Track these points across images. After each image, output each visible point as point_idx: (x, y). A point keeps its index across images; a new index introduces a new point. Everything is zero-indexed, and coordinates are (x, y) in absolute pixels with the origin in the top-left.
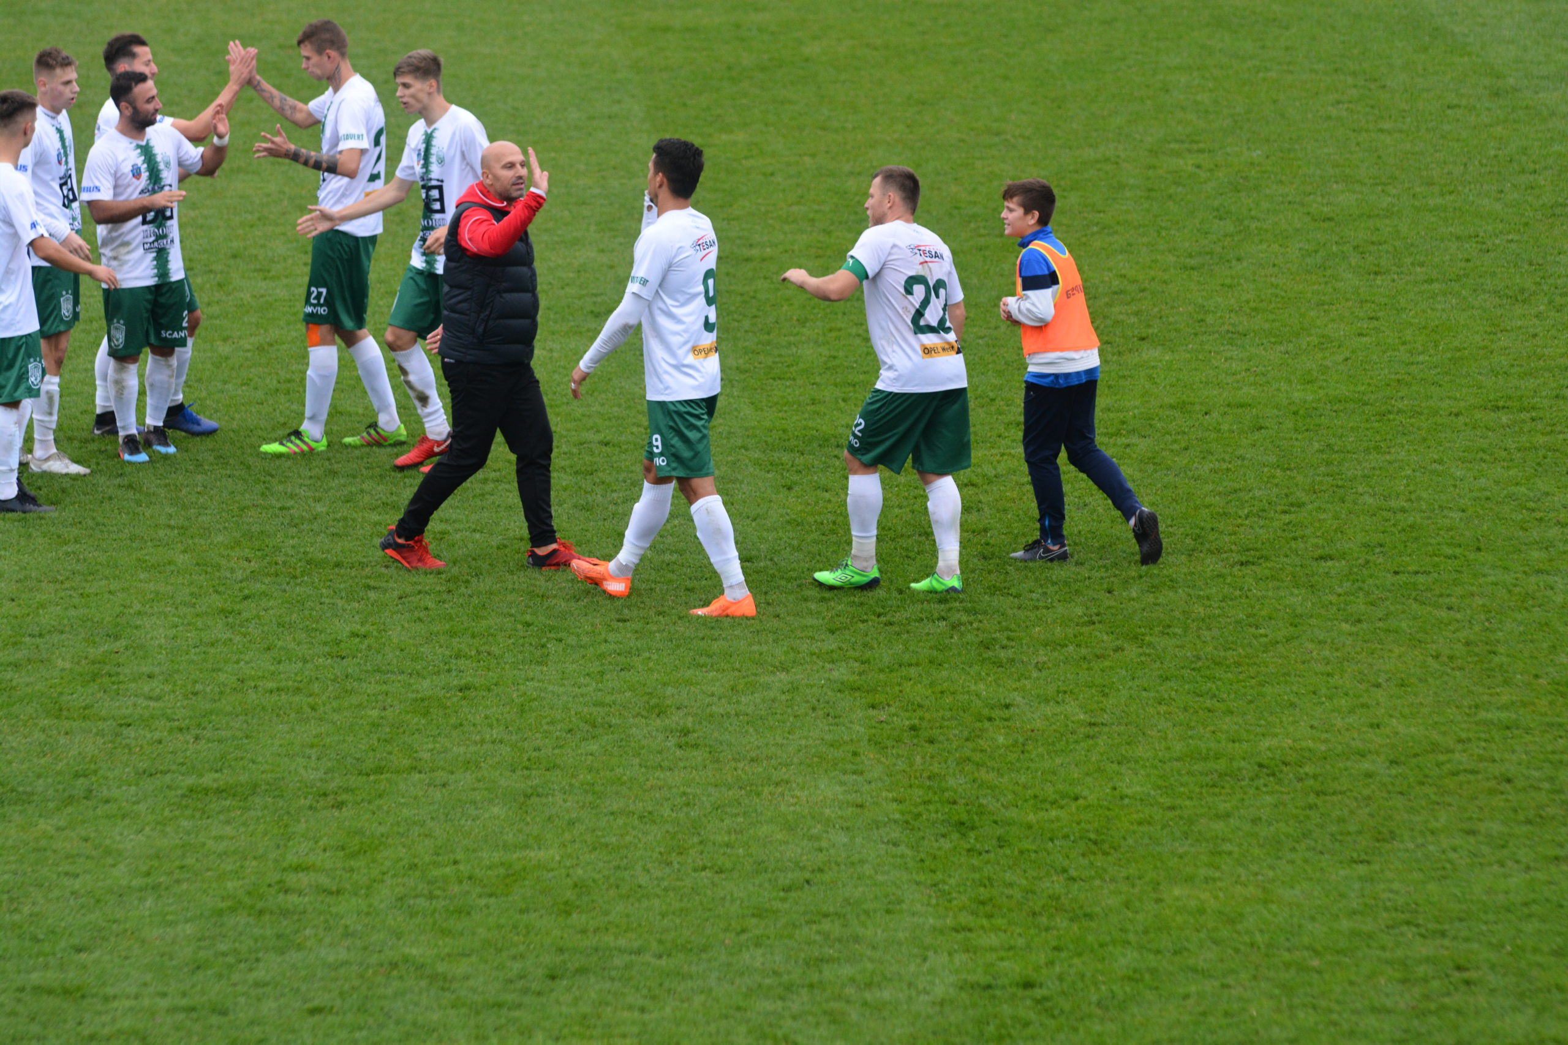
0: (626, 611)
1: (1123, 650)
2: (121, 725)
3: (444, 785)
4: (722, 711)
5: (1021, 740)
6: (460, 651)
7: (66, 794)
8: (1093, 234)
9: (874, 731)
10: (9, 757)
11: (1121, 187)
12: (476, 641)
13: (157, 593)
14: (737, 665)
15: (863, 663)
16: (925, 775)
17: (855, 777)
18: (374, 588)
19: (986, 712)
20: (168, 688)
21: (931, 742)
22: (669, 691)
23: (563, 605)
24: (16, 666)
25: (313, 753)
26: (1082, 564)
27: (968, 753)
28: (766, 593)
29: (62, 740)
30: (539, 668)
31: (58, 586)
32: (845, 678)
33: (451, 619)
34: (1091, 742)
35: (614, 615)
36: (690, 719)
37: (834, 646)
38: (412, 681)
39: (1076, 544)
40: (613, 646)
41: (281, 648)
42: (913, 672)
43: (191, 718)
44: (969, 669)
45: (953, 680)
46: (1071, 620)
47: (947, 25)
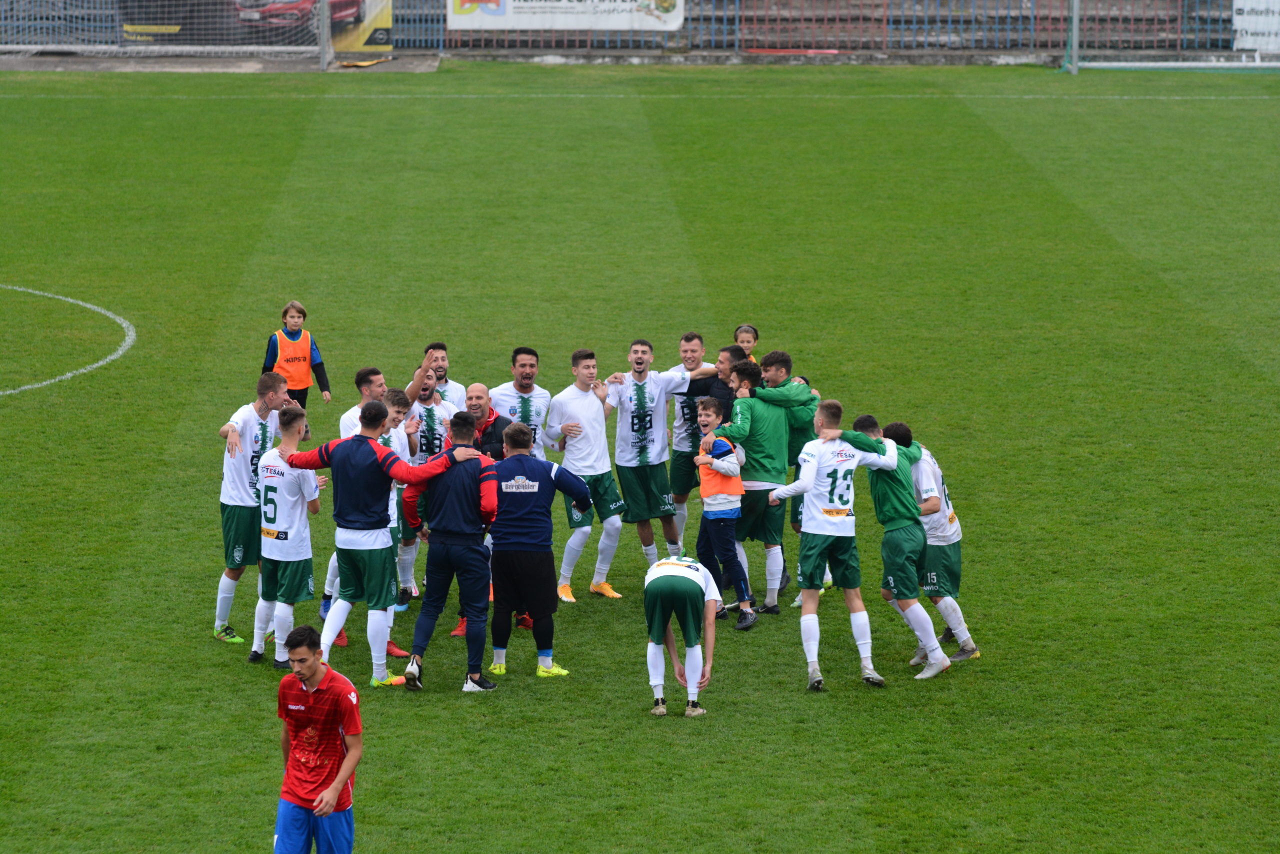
0: (723, 755)
1: (1039, 789)
2: (402, 829)
4: (783, 827)
5: (974, 851)
6: (617, 781)
8: (1024, 499)
9: (879, 843)
11: (1043, 467)
12: (627, 775)
13: (426, 738)
14: (793, 795)
15: (873, 795)
18: (564, 737)
19: (951, 831)
20: (432, 803)
21: (917, 851)
22: (750, 812)
23: (683, 750)
26: (1014, 729)
28: (812, 745)
29: (365, 838)
30: (667, 795)
32: (862, 806)
33: (612, 759)
35: (715, 759)
36: (763, 832)
37: (855, 783)
38: (587, 802)
39: (1010, 714)
40: (714, 781)
41: (505, 777)
42: (905, 802)
43: (446, 825)
44: (941, 801)
45: (931, 808)
46: (1007, 768)
47: (933, 353)
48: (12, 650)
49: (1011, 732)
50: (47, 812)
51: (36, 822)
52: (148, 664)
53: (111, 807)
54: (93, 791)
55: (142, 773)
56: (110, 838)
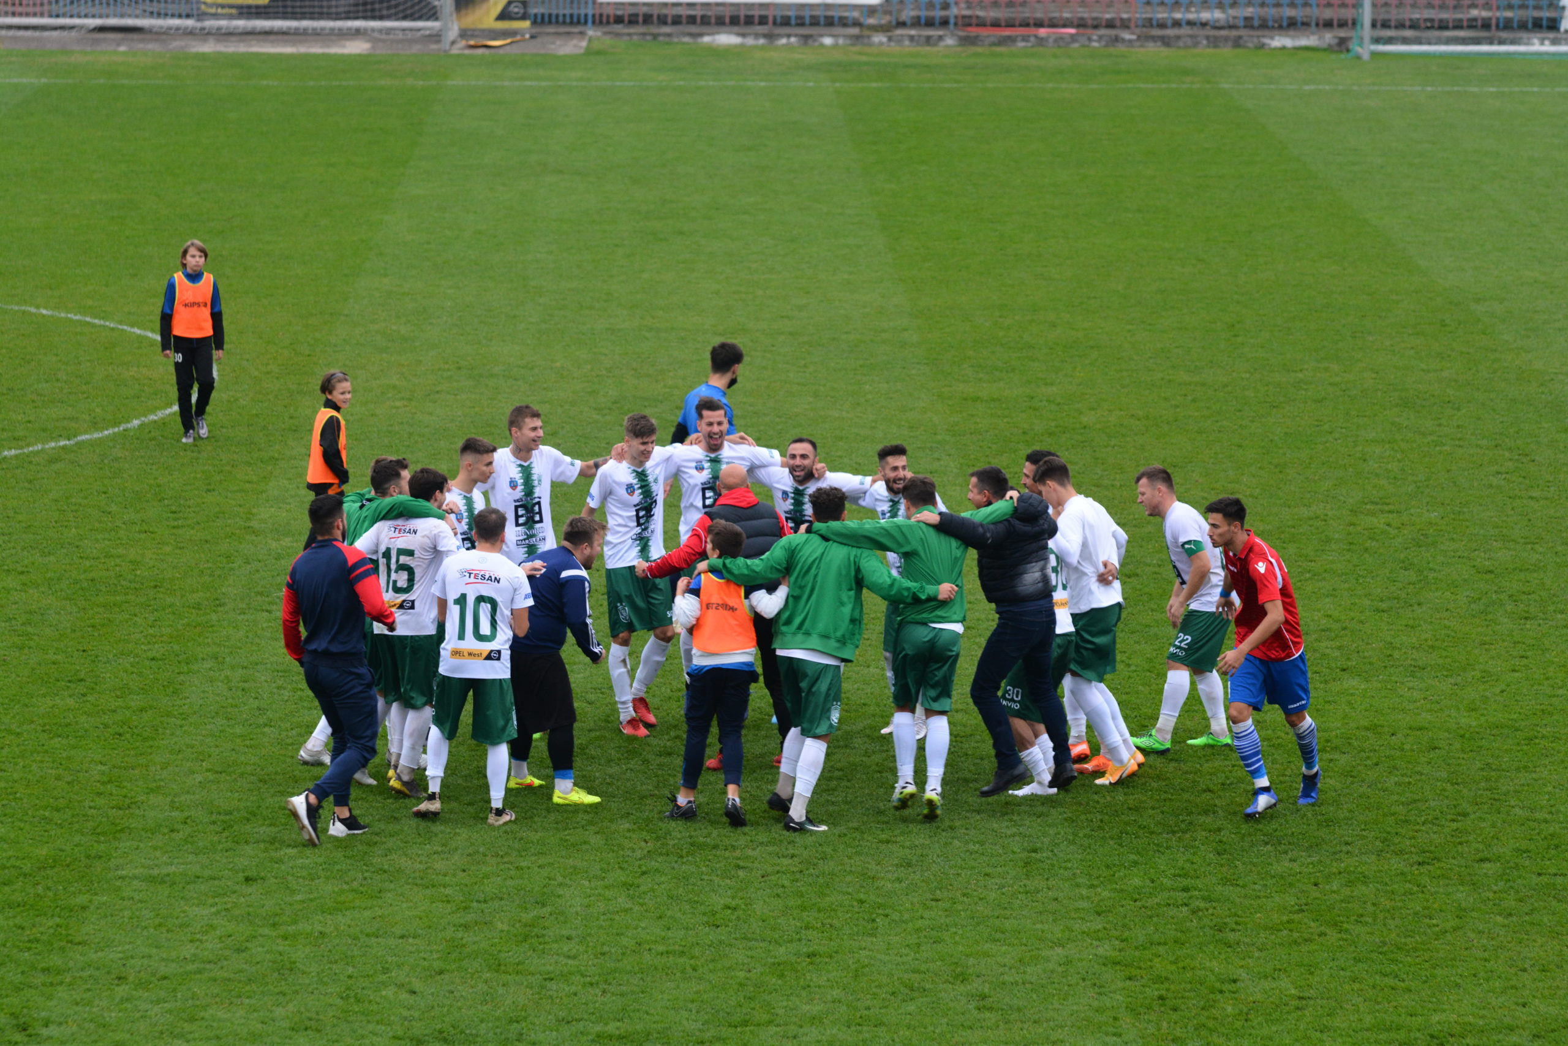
0: (938, 892)
1: (1326, 935)
2: (545, 980)
3: (795, 1037)
4: (1012, 980)
5: (1245, 1010)
6: (808, 923)
7: (503, 1037)
8: (1306, 580)
9: (1130, 999)
10: (459, 1004)
11: (1328, 540)
12: (821, 915)
13: (575, 868)
14: (1024, 941)
15: (1122, 941)
16: (1170, 1038)
17: (1115, 1038)
18: (743, 868)
19: (1218, 985)
20: (582, 949)
21: (1175, 1010)
22: (971, 961)
23: (889, 885)
24: (466, 927)
25: (694, 1007)
26: (1295, 861)
27: (1203, 1020)
28: (1047, 879)
29: (501, 991)
30: (869, 939)
31: (499, 860)
32: (1108, 954)
34: (1300, 1013)
35: (929, 896)
36: (987, 985)
37: (1100, 926)
38: (771, 948)
39: (1290, 843)
40: (927, 922)
41: (672, 917)
42: (1161, 950)
43: (600, 975)
44: (1205, 948)
45: (1193, 958)
46: (1285, 909)
47: (1194, 401)
48: (68, 758)
49: (1291, 865)
50: (111, 956)
51: (98, 969)
52: (234, 776)
53: (188, 951)
54: (168, 931)
55: (227, 910)
56: (189, 989)
